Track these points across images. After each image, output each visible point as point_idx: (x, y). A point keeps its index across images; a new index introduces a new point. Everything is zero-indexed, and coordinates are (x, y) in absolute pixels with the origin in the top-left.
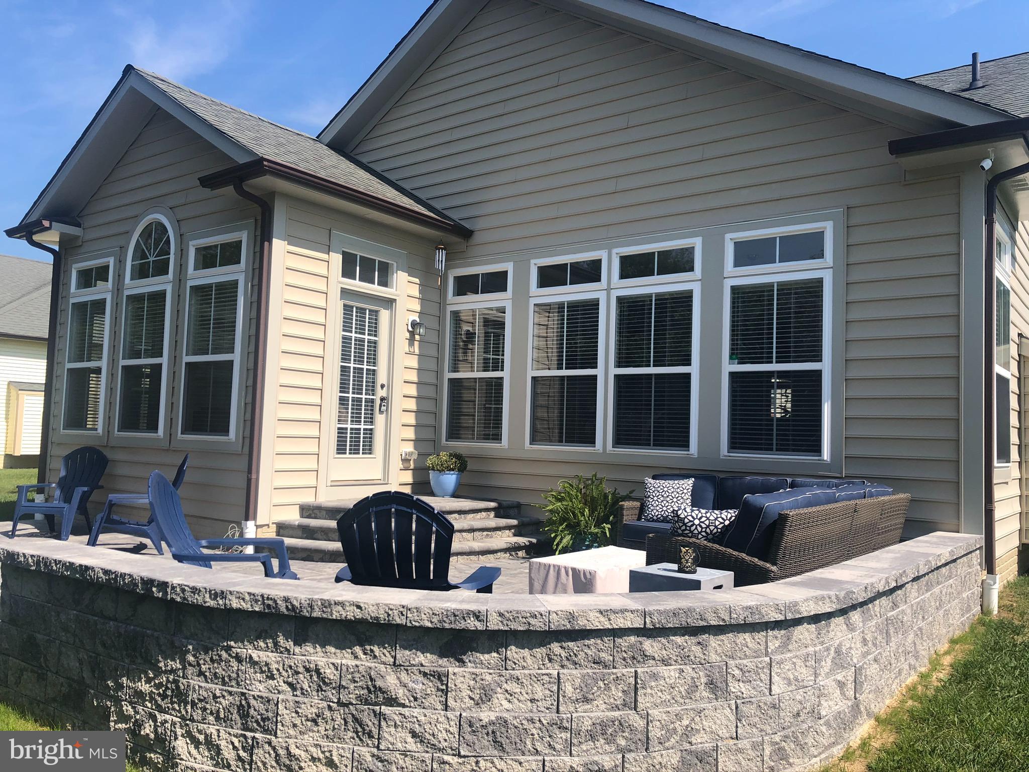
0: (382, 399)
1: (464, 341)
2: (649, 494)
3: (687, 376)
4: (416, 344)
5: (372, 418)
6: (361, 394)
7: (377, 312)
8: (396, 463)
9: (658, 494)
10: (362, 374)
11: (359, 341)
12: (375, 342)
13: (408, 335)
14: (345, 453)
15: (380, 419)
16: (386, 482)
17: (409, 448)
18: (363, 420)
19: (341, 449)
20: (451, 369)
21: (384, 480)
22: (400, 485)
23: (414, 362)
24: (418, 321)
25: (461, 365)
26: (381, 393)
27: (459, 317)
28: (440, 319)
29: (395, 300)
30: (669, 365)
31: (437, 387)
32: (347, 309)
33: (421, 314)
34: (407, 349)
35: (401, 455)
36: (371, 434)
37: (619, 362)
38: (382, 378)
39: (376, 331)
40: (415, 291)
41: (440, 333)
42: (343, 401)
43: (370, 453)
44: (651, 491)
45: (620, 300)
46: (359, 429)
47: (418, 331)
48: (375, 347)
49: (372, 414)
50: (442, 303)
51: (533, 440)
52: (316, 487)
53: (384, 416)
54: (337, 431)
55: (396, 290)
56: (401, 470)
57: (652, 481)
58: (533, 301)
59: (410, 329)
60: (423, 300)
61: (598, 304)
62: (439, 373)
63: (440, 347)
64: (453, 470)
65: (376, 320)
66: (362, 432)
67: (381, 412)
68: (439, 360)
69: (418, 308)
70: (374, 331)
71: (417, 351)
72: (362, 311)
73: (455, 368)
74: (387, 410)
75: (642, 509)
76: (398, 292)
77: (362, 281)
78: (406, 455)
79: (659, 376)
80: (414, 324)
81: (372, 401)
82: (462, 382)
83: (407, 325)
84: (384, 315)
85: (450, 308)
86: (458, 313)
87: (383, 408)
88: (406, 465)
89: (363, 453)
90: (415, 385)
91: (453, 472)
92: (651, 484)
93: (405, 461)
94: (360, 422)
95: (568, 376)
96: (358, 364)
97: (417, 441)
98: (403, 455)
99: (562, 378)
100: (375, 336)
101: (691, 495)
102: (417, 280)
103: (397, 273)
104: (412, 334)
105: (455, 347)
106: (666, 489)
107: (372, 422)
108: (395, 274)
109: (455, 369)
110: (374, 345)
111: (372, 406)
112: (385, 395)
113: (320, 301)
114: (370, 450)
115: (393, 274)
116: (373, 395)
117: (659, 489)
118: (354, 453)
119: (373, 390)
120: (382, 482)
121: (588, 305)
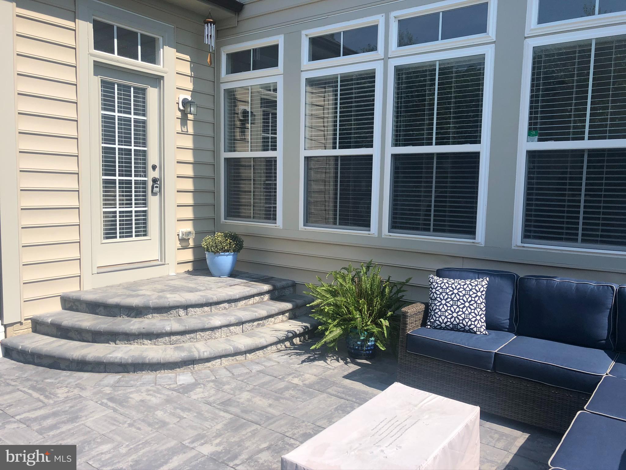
0: (155, 181)
1: (240, 120)
2: (435, 295)
3: (476, 156)
4: (190, 124)
5: (145, 200)
6: (131, 176)
7: (144, 90)
8: (173, 243)
9: (446, 297)
10: (131, 155)
11: (125, 120)
12: (144, 122)
13: (179, 114)
14: (116, 237)
15: (153, 201)
16: (163, 263)
17: (188, 227)
18: (133, 202)
19: (110, 234)
20: (227, 148)
21: (161, 260)
22: (178, 264)
23: (188, 142)
24: (190, 99)
25: (238, 145)
26: (152, 174)
27: (234, 95)
28: (215, 97)
29: (163, 77)
30: (454, 143)
31: (214, 166)
32: (107, 86)
33: (194, 92)
34: (179, 130)
35: (178, 235)
36: (145, 216)
37: (396, 140)
38: (153, 159)
39: (144, 110)
40: (186, 68)
41: (215, 112)
42: (108, 185)
43: (145, 235)
44: (438, 293)
45: (399, 70)
46: (131, 212)
47: (189, 110)
48: (144, 127)
49: (145, 196)
50: (216, 82)
51: (307, 222)
52: (80, 276)
53: (157, 197)
54: (102, 215)
55: (163, 67)
56: (178, 249)
57: (439, 280)
58: (305, 76)
59: (182, 108)
60: (196, 78)
61: (374, 77)
62: (215, 153)
63: (215, 126)
64: (228, 251)
65: (144, 98)
66: (134, 214)
67: (154, 194)
68: (215, 139)
69: (190, 86)
70: (142, 109)
71: (191, 130)
72: (125, 89)
73: (231, 147)
74: (160, 191)
75: (427, 313)
76: (166, 69)
77: (121, 55)
78: (183, 235)
79: (441, 156)
80: (185, 103)
81: (145, 183)
82: (239, 162)
83: (178, 103)
84: (152, 93)
85: (224, 87)
86: (234, 91)
87: (156, 190)
88: (184, 244)
89: (136, 236)
90: (191, 165)
91: (228, 253)
92: (437, 283)
93: (183, 240)
94: (131, 204)
95: (341, 156)
96: (125, 145)
97: (196, 220)
98: (180, 235)
99: (336, 158)
100: (144, 115)
101: (486, 298)
102: (188, 57)
103: (163, 48)
104: (184, 114)
105: (231, 127)
106: (456, 291)
107: (145, 204)
108: (162, 50)
109: (232, 149)
110: (142, 126)
111: (145, 188)
112: (157, 176)
113: (68, 76)
114: (145, 231)
115: (160, 50)
116: (145, 176)
117: (448, 291)
118: (127, 237)
119: (145, 172)
120: (159, 263)
121: (363, 78)
